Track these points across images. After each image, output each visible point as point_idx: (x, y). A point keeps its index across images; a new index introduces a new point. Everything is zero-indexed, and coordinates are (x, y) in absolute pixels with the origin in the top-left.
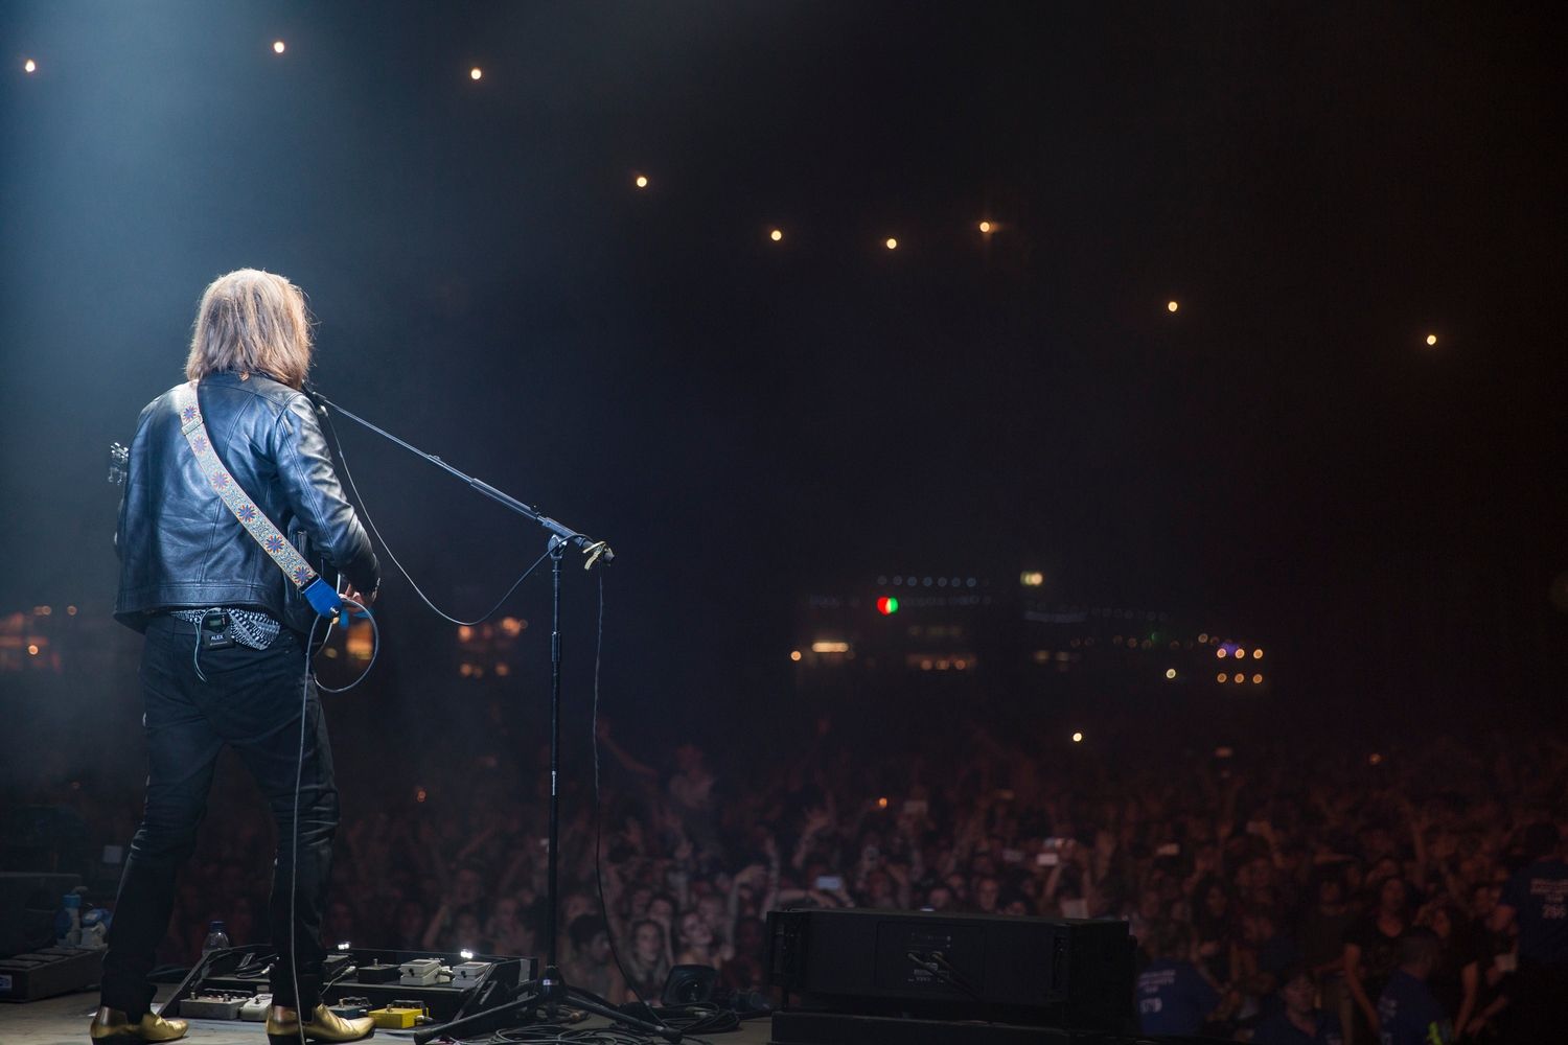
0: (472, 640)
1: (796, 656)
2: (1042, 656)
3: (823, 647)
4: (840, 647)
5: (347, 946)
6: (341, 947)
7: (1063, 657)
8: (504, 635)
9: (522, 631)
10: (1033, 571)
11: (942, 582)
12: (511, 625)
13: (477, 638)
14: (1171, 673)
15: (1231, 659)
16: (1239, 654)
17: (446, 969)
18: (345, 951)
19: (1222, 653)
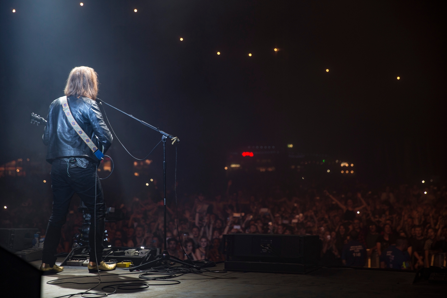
0: (137, 166)
1: (226, 168)
2: (293, 167)
3: (233, 166)
4: (238, 166)
5: (110, 246)
6: (109, 246)
7: (299, 167)
8: (146, 164)
9: (151, 163)
10: (290, 144)
11: (266, 147)
12: (148, 162)
13: (139, 165)
14: (329, 171)
15: (345, 166)
16: (347, 165)
17: (137, 251)
18: (110, 247)
19: (342, 165)
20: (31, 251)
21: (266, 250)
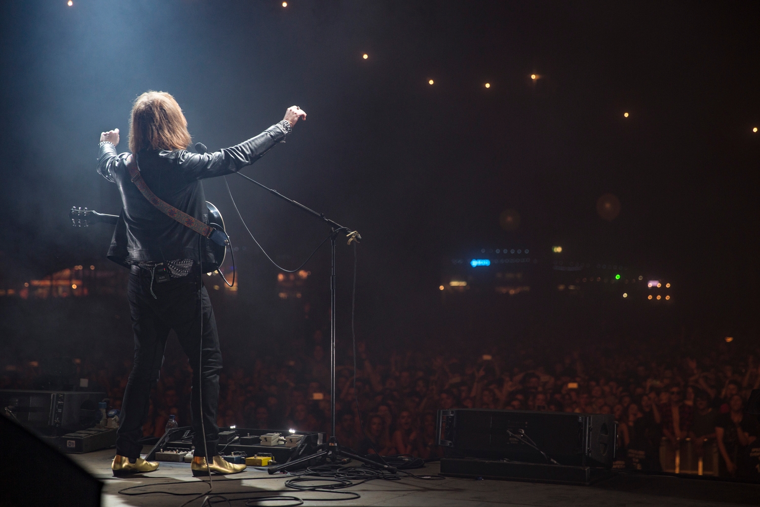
0: (284, 281)
1: (442, 288)
2: (561, 287)
3: (454, 283)
4: (463, 284)
5: (234, 427)
6: (232, 427)
7: (572, 287)
8: (298, 278)
9: (308, 276)
10: (557, 246)
11: (512, 252)
12: (303, 274)
13: (287, 280)
14: (625, 295)
15: (654, 288)
16: (659, 285)
17: (282, 438)
18: (233, 429)
19: (650, 285)
20: (93, 432)
21: (516, 439)
